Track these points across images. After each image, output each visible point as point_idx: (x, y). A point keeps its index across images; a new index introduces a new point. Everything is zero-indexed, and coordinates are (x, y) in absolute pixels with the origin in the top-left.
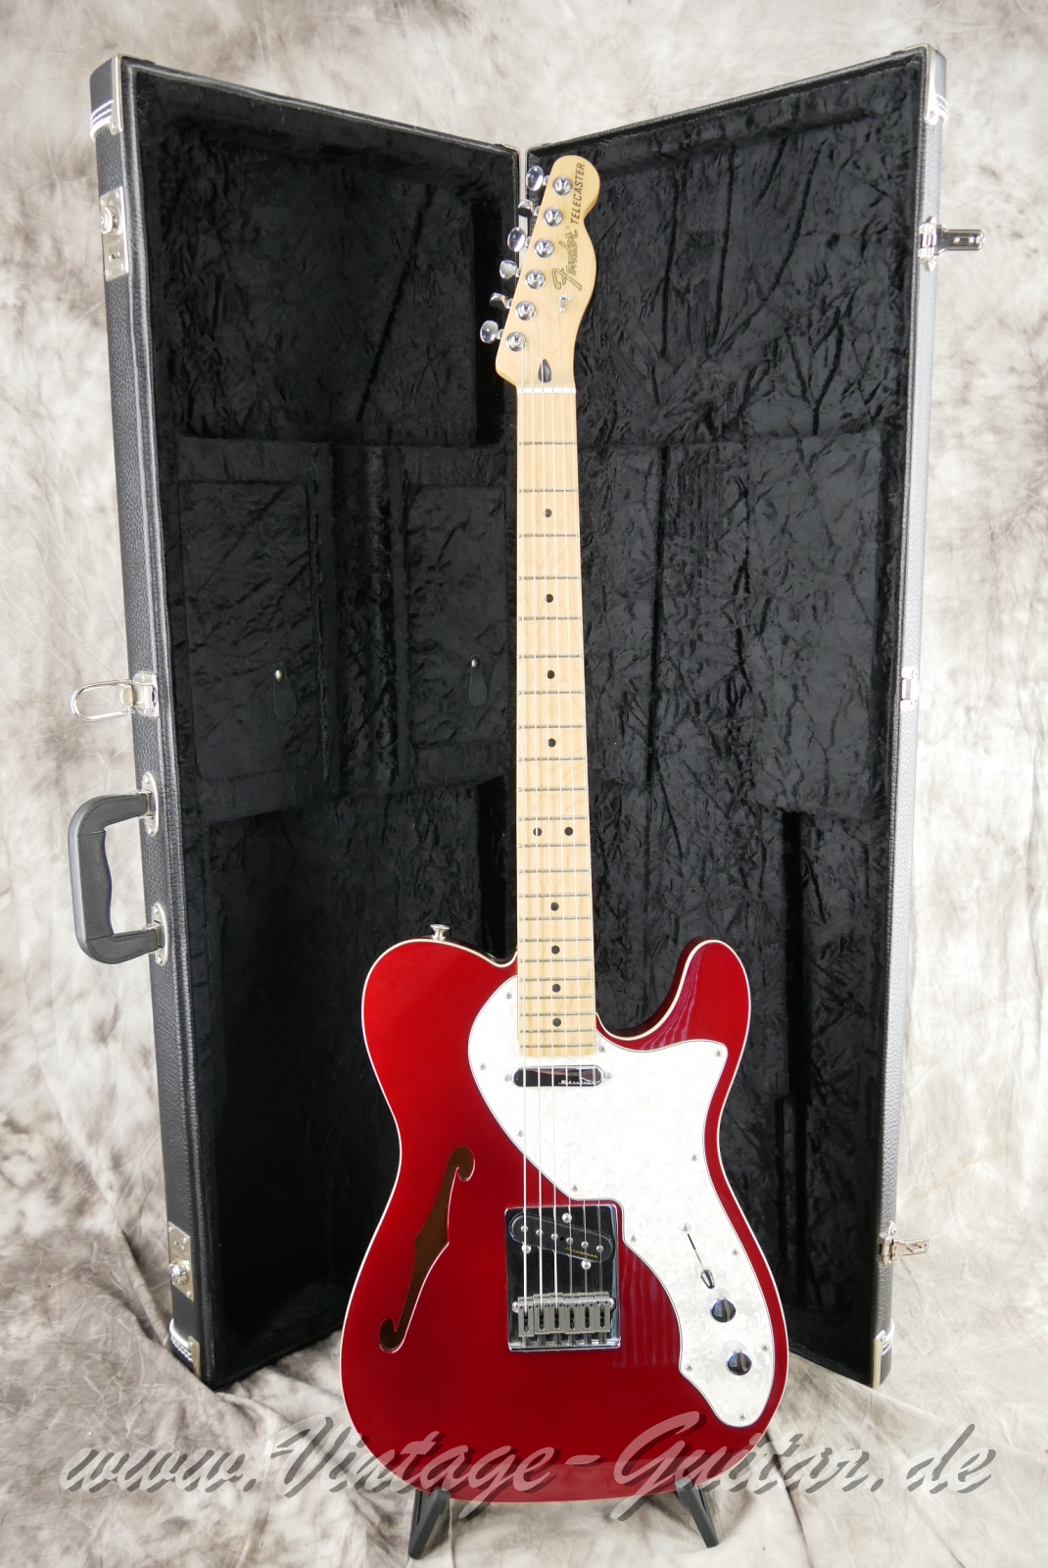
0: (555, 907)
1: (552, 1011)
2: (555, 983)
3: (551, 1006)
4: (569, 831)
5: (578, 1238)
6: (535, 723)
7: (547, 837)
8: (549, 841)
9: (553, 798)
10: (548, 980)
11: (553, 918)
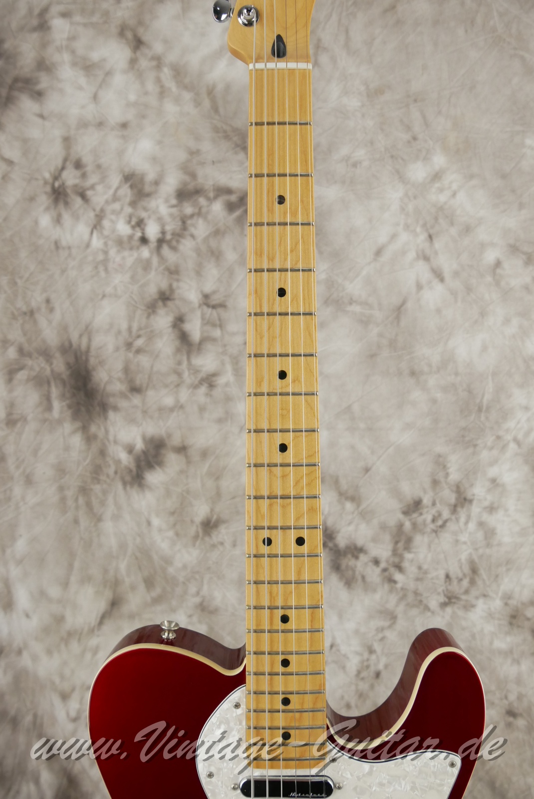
0: (285, 619)
1: (281, 724)
2: (284, 696)
3: (281, 720)
4: (300, 541)
6: (265, 426)
7: (278, 547)
8: (280, 552)
9: (283, 507)
10: (277, 693)
11: (283, 631)
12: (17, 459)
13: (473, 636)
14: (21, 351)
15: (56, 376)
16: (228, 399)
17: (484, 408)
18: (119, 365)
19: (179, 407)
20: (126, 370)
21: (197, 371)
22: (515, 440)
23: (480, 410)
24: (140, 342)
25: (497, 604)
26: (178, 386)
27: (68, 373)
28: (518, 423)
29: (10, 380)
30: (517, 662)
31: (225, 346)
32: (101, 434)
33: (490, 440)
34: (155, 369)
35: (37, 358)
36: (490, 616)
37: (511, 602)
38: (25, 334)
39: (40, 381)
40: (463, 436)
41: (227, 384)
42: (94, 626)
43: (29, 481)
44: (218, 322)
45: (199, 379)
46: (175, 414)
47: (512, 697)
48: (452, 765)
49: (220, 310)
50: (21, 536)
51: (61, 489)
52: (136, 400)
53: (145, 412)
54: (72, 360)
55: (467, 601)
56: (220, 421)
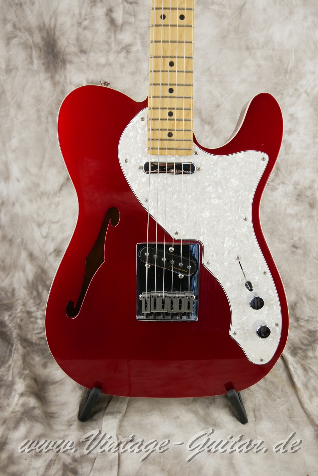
0: (172, 64)
1: (168, 128)
2: (170, 111)
3: (167, 125)
4: (182, 17)
5: (177, 261)
7: (169, 20)
8: (170, 23)
10: (166, 109)
11: (170, 71)
12: (12, 94)
13: (275, 205)
14: (14, 26)
15: (36, 45)
16: (138, 60)
17: (289, 72)
18: (74, 36)
19: (109, 64)
20: (78, 39)
21: (120, 43)
22: (306, 92)
23: (286, 72)
24: (86, 23)
25: (290, 188)
26: (108, 51)
27: (43, 43)
28: (308, 81)
29: (8, 44)
30: (300, 221)
31: (137, 28)
32: (62, 80)
33: (291, 91)
34: (95, 40)
35: (24, 32)
36: (286, 195)
37: (298, 187)
38: (17, 17)
39: (26, 46)
40: (275, 88)
41: (137, 51)
42: (57, 191)
43: (19, 107)
44: (133, 13)
45: (121, 47)
46: (106, 68)
47: (296, 239)
48: (263, 159)
49: (134, 5)
50: (14, 137)
51: (38, 111)
52: (83, 58)
53: (88, 66)
54: (45, 35)
55: (273, 186)
56: (133, 74)
